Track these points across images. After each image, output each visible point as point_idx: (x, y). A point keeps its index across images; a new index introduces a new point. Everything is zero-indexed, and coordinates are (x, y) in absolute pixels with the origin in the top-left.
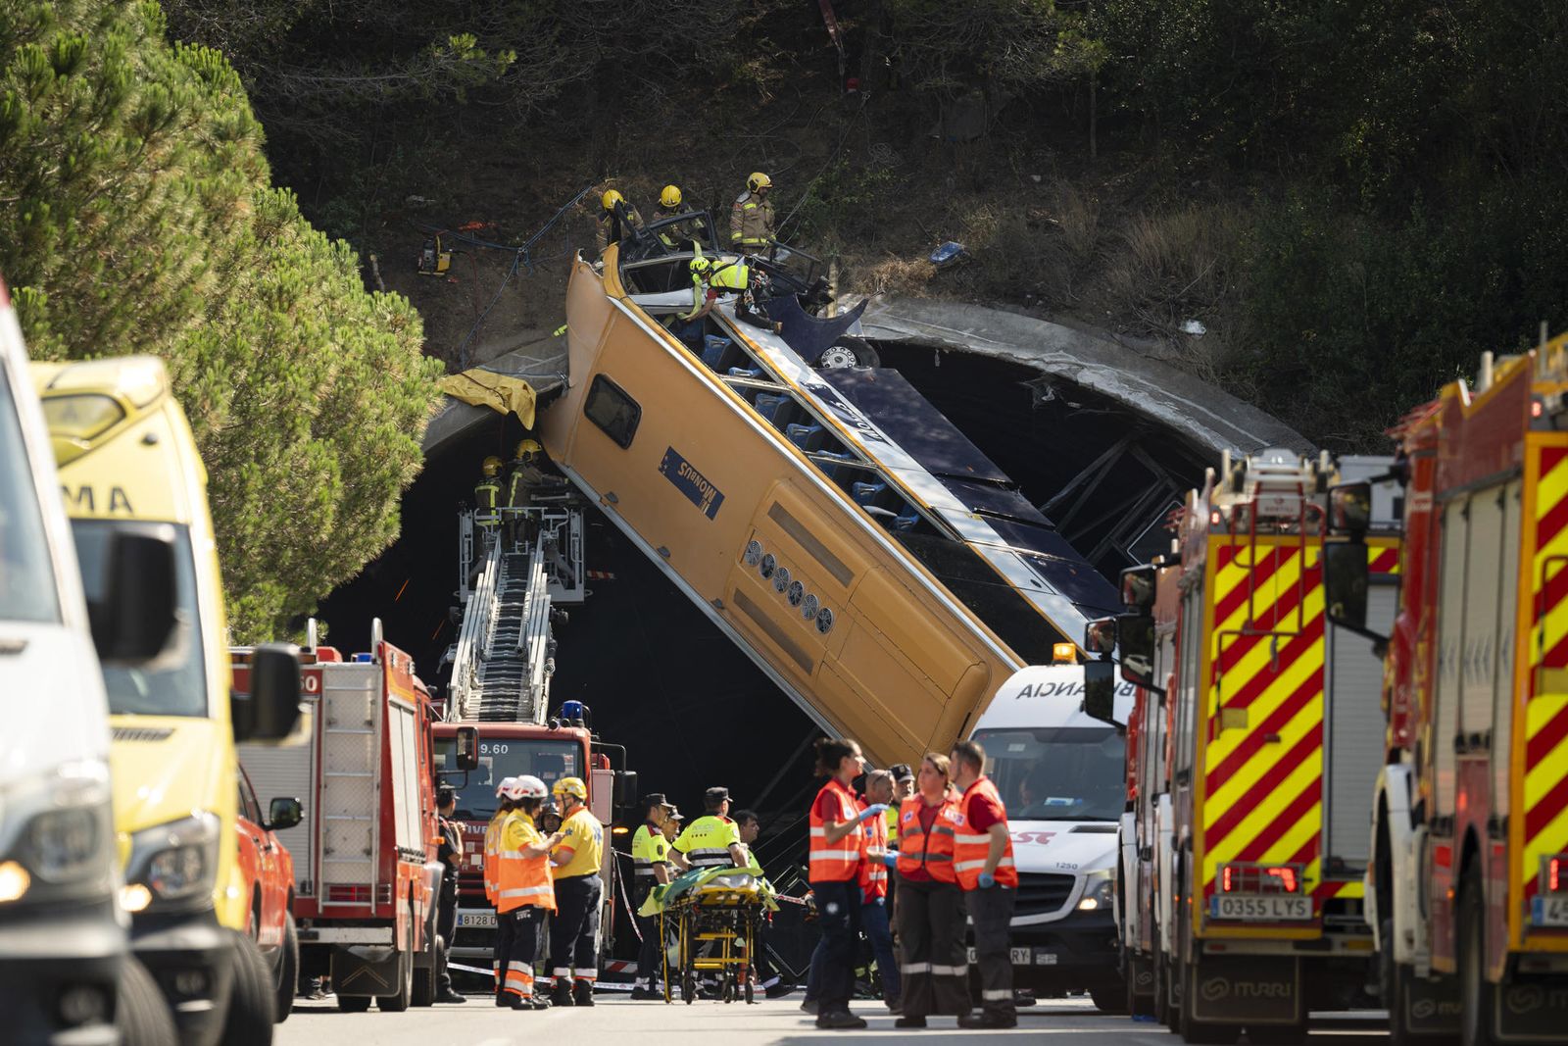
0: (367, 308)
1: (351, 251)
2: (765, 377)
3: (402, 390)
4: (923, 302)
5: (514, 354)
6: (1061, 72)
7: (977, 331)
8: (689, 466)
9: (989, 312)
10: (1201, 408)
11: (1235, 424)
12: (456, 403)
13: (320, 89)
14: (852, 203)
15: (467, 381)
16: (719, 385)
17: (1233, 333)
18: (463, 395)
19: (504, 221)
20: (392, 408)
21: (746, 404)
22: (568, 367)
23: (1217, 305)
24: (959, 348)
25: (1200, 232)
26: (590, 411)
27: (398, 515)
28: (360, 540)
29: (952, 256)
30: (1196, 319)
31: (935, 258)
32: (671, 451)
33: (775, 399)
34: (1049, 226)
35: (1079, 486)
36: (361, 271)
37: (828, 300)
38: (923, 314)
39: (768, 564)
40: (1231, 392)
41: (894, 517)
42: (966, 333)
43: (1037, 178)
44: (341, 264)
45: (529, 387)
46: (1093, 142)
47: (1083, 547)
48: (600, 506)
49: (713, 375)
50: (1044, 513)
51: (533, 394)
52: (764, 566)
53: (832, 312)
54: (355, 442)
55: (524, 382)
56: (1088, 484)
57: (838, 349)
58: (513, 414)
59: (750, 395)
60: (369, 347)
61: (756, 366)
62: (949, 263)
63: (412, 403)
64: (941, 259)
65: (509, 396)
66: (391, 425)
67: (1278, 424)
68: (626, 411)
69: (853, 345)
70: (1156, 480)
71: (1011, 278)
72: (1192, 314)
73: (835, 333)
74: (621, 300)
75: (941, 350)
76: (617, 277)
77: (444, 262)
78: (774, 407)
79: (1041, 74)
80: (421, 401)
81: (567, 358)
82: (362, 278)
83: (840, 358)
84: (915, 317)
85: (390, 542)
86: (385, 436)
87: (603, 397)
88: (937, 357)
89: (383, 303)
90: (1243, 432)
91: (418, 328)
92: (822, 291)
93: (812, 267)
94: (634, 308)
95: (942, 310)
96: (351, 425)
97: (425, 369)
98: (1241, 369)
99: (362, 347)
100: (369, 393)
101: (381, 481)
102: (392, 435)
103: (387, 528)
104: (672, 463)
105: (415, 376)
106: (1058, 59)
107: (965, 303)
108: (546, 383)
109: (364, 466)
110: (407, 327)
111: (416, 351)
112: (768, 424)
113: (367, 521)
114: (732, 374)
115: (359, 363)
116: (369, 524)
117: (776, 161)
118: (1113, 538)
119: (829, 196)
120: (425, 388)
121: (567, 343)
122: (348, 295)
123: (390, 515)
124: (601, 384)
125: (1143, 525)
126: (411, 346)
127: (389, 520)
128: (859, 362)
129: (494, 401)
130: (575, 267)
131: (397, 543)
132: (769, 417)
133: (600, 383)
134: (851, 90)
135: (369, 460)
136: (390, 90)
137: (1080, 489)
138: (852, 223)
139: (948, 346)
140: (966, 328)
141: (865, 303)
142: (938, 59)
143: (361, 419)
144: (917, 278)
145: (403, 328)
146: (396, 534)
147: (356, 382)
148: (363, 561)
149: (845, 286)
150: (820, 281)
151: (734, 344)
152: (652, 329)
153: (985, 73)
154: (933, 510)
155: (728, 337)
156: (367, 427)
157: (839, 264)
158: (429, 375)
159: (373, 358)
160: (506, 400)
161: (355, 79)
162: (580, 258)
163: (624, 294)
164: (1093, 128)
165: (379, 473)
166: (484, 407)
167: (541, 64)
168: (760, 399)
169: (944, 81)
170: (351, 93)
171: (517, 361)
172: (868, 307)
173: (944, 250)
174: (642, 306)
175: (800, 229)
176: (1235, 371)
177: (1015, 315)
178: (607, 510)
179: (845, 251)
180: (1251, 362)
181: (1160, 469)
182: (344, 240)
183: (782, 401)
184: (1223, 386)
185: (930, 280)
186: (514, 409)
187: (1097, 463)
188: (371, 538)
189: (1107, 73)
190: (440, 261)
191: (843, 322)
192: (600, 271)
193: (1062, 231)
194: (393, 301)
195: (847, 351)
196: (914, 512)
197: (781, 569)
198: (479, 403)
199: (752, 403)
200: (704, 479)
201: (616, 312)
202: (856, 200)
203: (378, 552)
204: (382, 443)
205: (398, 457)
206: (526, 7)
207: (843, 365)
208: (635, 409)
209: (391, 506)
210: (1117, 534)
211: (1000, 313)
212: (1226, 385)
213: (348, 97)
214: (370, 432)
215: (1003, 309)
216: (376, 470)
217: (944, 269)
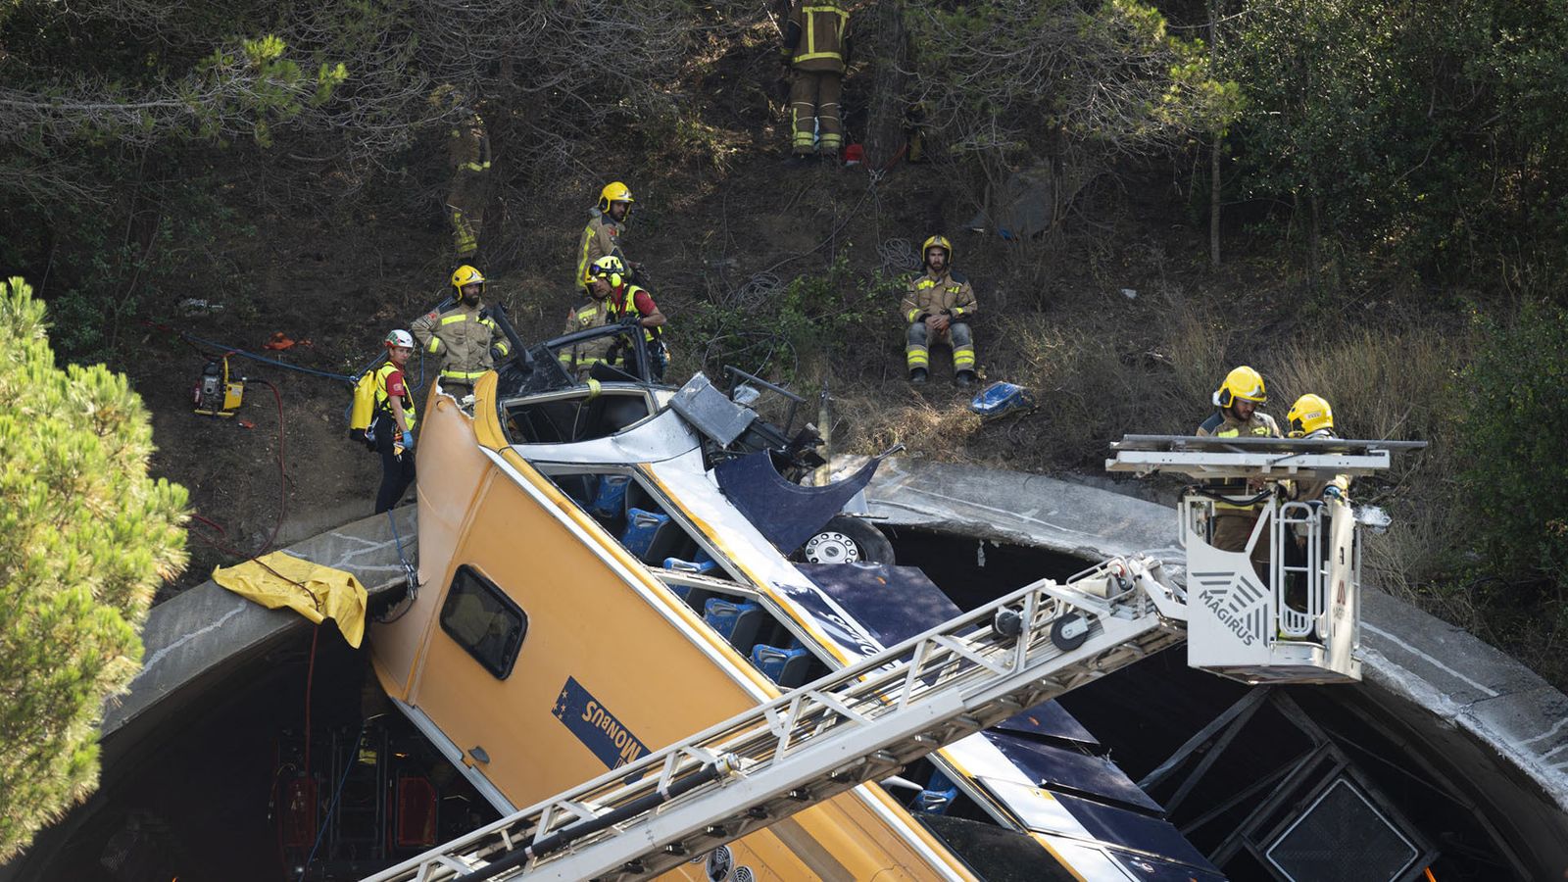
0: (56, 393)
1: (34, 297)
2: (719, 572)
3: (111, 533)
4: (959, 470)
5: (335, 533)
6: (1173, 128)
7: (1043, 513)
8: (600, 706)
9: (1062, 485)
10: (1390, 637)
11: (1442, 661)
12: (242, 605)
13: (45, 120)
14: (854, 321)
15: (262, 573)
16: (651, 583)
17: (1434, 524)
18: (255, 592)
19: (327, 339)
20: (89, 559)
21: (690, 614)
22: (416, 554)
23: (1407, 483)
24: (1016, 538)
25: (1382, 372)
26: (449, 621)
27: (95, 749)
28: (25, 789)
29: (1004, 404)
30: (1376, 504)
31: (978, 406)
32: (572, 684)
33: (734, 607)
34: (1151, 363)
35: (1194, 754)
36: (49, 332)
37: (817, 462)
38: (960, 486)
39: (719, 861)
40: (1434, 613)
41: (918, 791)
42: (1026, 517)
43: (1131, 294)
44: (16, 320)
45: (356, 583)
46: (1215, 244)
47: (1205, 842)
48: (462, 768)
49: (640, 567)
50: (1144, 789)
51: (363, 595)
52: (713, 863)
53: (820, 478)
54: (19, 617)
55: (349, 575)
56: (1207, 751)
57: (832, 535)
58: (330, 623)
59: (697, 599)
60: (52, 456)
61: (705, 557)
62: (1001, 414)
63: (127, 557)
64: (987, 407)
65: (325, 595)
66: (86, 591)
67: (1509, 663)
68: (504, 622)
69: (854, 529)
70: (1312, 746)
71: (1095, 437)
72: (1370, 494)
73: (826, 509)
74: (499, 452)
75: (987, 541)
76: (494, 418)
77: (234, 395)
78: (733, 620)
79: (1142, 131)
80: (144, 553)
81: (415, 541)
82: (51, 346)
83: (833, 549)
84: (949, 492)
85: (80, 794)
86: (72, 609)
87: (470, 601)
88: (981, 552)
89: (82, 385)
90: (1455, 674)
91: (141, 429)
92: (807, 448)
93: (793, 412)
94: (520, 463)
95: (990, 482)
96: (13, 587)
97: (154, 502)
98: (1447, 580)
99: (38, 454)
100: (45, 532)
101: (63, 686)
102: (84, 607)
103: (74, 771)
104: (574, 703)
105: (134, 510)
106: (1167, 112)
107: (1022, 471)
108: (383, 577)
109: (33, 659)
110: (122, 425)
111: (139, 469)
112: (725, 645)
113: (38, 756)
114: (668, 567)
115: (30, 479)
116: (41, 760)
117: (739, 260)
118: (1245, 835)
119: (820, 311)
120: (151, 533)
121: (416, 519)
122: (22, 369)
123: (83, 747)
124: (468, 580)
125: (1292, 815)
126: (130, 459)
127: (79, 755)
128: (863, 556)
129: (301, 603)
130: (431, 402)
131: (93, 797)
132: (725, 633)
133: (466, 579)
134: (850, 162)
135: (42, 649)
136: (152, 122)
137: (1195, 758)
138: (853, 352)
139: (998, 536)
140: (1027, 509)
141: (873, 466)
142: (985, 106)
143: (30, 577)
144: (950, 435)
145: (115, 429)
146: (90, 781)
147: (23, 513)
148: (32, 825)
149: (842, 442)
150: (806, 430)
151: (672, 522)
152: (548, 496)
153: (1057, 128)
154: (978, 782)
155: (663, 512)
156: (42, 591)
157: (833, 412)
158: (159, 511)
159: (57, 473)
160: (320, 602)
161: (99, 106)
162: (439, 390)
163: (505, 443)
164: (1215, 221)
165: (60, 673)
166: (287, 611)
167: (386, 98)
168: (712, 606)
169: (992, 140)
170: (92, 126)
171: (339, 544)
172: (877, 475)
173: (992, 394)
174: (532, 463)
175: (774, 357)
176: (1440, 581)
177: (1100, 491)
178: (472, 775)
179: (842, 392)
180: (1465, 569)
181: (1317, 730)
182: (21, 280)
183: (746, 610)
184: (1420, 604)
185: (970, 438)
186: (332, 615)
187: (1221, 720)
188: (45, 785)
189: (1238, 134)
190: (228, 394)
191: (840, 493)
192: (469, 408)
193: (1171, 369)
194: (99, 380)
195: (844, 538)
196: (947, 784)
197: (740, 870)
198: (278, 604)
199: (700, 610)
200: (622, 728)
201: (492, 471)
202: (859, 317)
203: (57, 811)
204: (67, 622)
205: (95, 647)
206: (365, 8)
207: (839, 559)
208: (518, 620)
209: (81, 736)
210: (1253, 827)
211: (1078, 488)
212: (1425, 603)
213: (86, 131)
214: (47, 600)
215: (1082, 483)
216: (56, 667)
217: (991, 421)
